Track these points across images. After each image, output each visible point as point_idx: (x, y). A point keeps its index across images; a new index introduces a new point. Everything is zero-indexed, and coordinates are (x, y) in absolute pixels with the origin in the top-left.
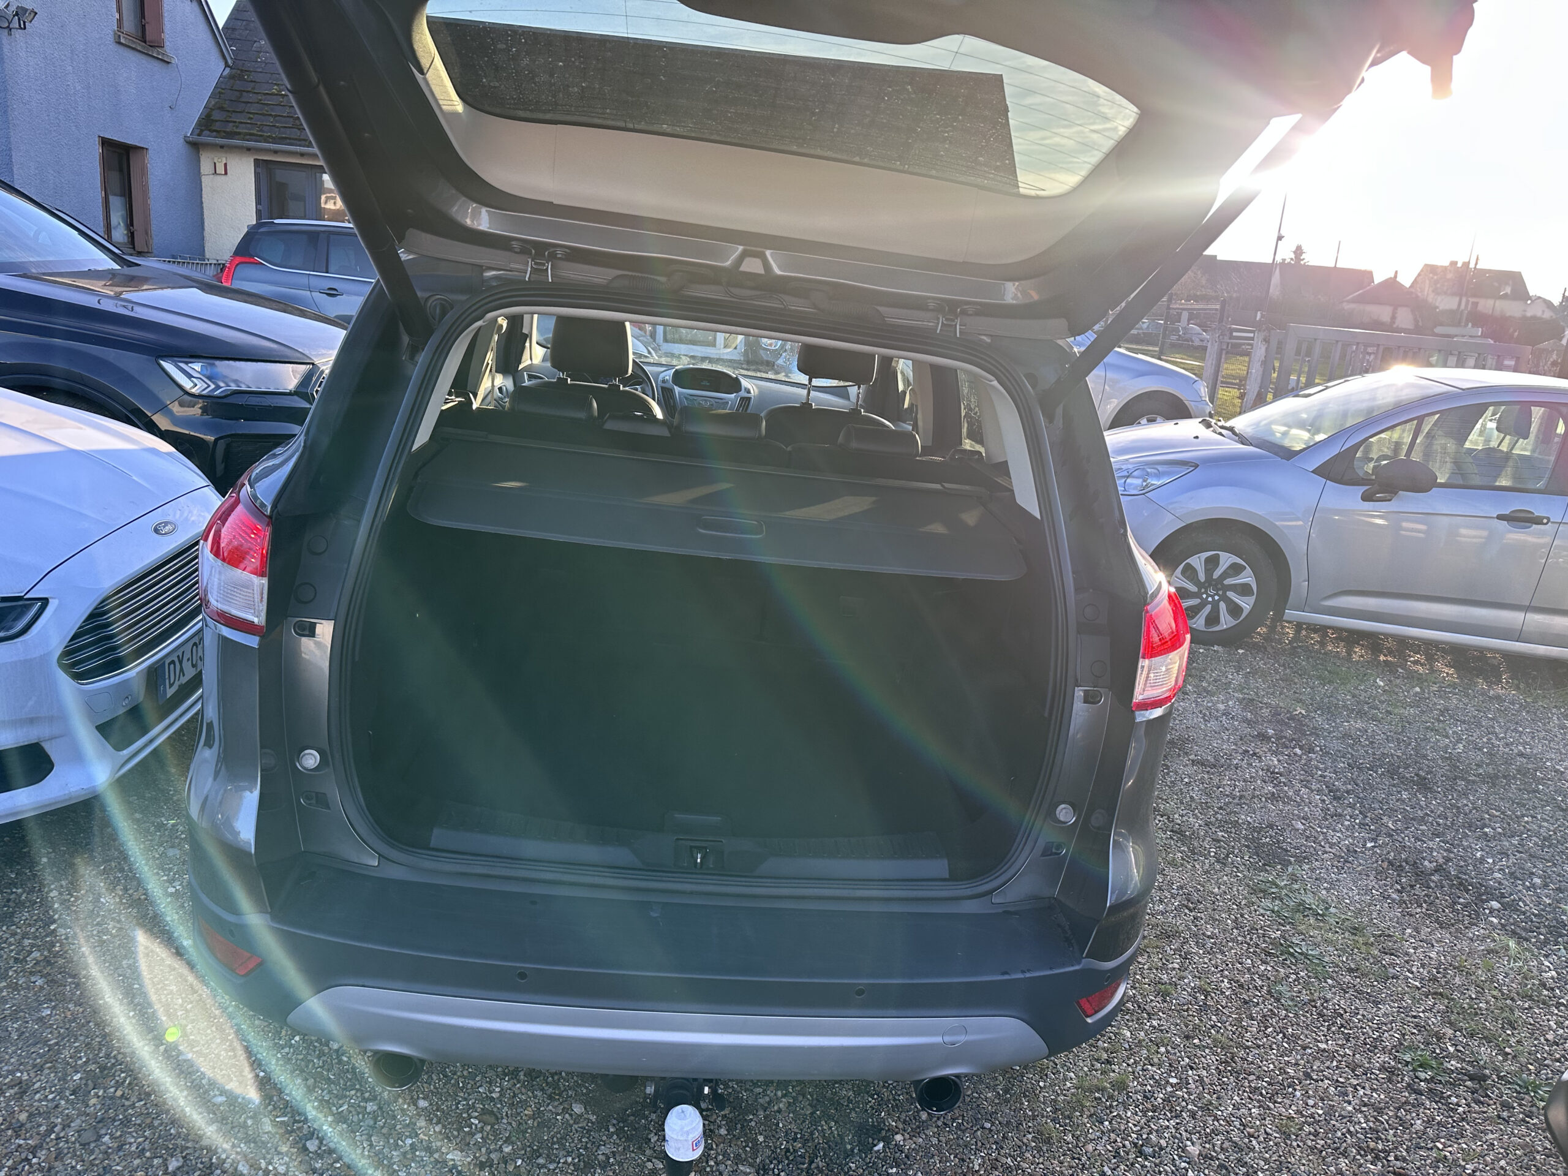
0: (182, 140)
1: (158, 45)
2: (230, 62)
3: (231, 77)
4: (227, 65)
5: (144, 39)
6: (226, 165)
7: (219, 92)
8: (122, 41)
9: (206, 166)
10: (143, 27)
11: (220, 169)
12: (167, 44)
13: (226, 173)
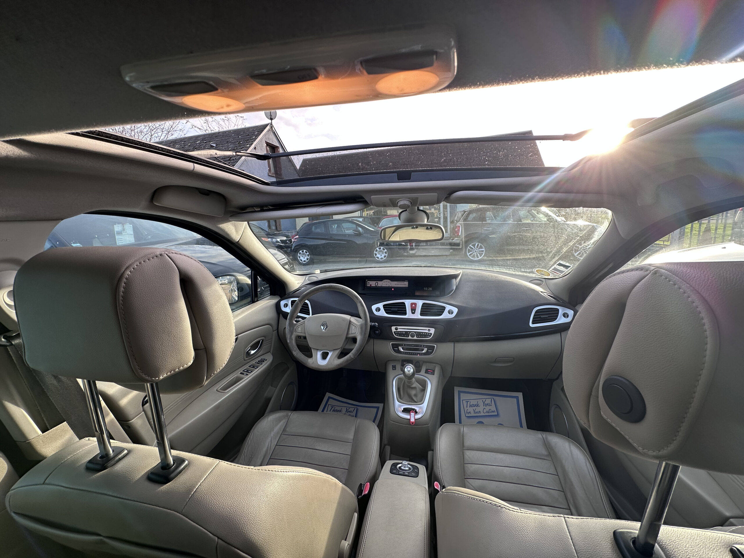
1: (281, 174)
5: (277, 174)
8: (270, 175)
10: (277, 171)
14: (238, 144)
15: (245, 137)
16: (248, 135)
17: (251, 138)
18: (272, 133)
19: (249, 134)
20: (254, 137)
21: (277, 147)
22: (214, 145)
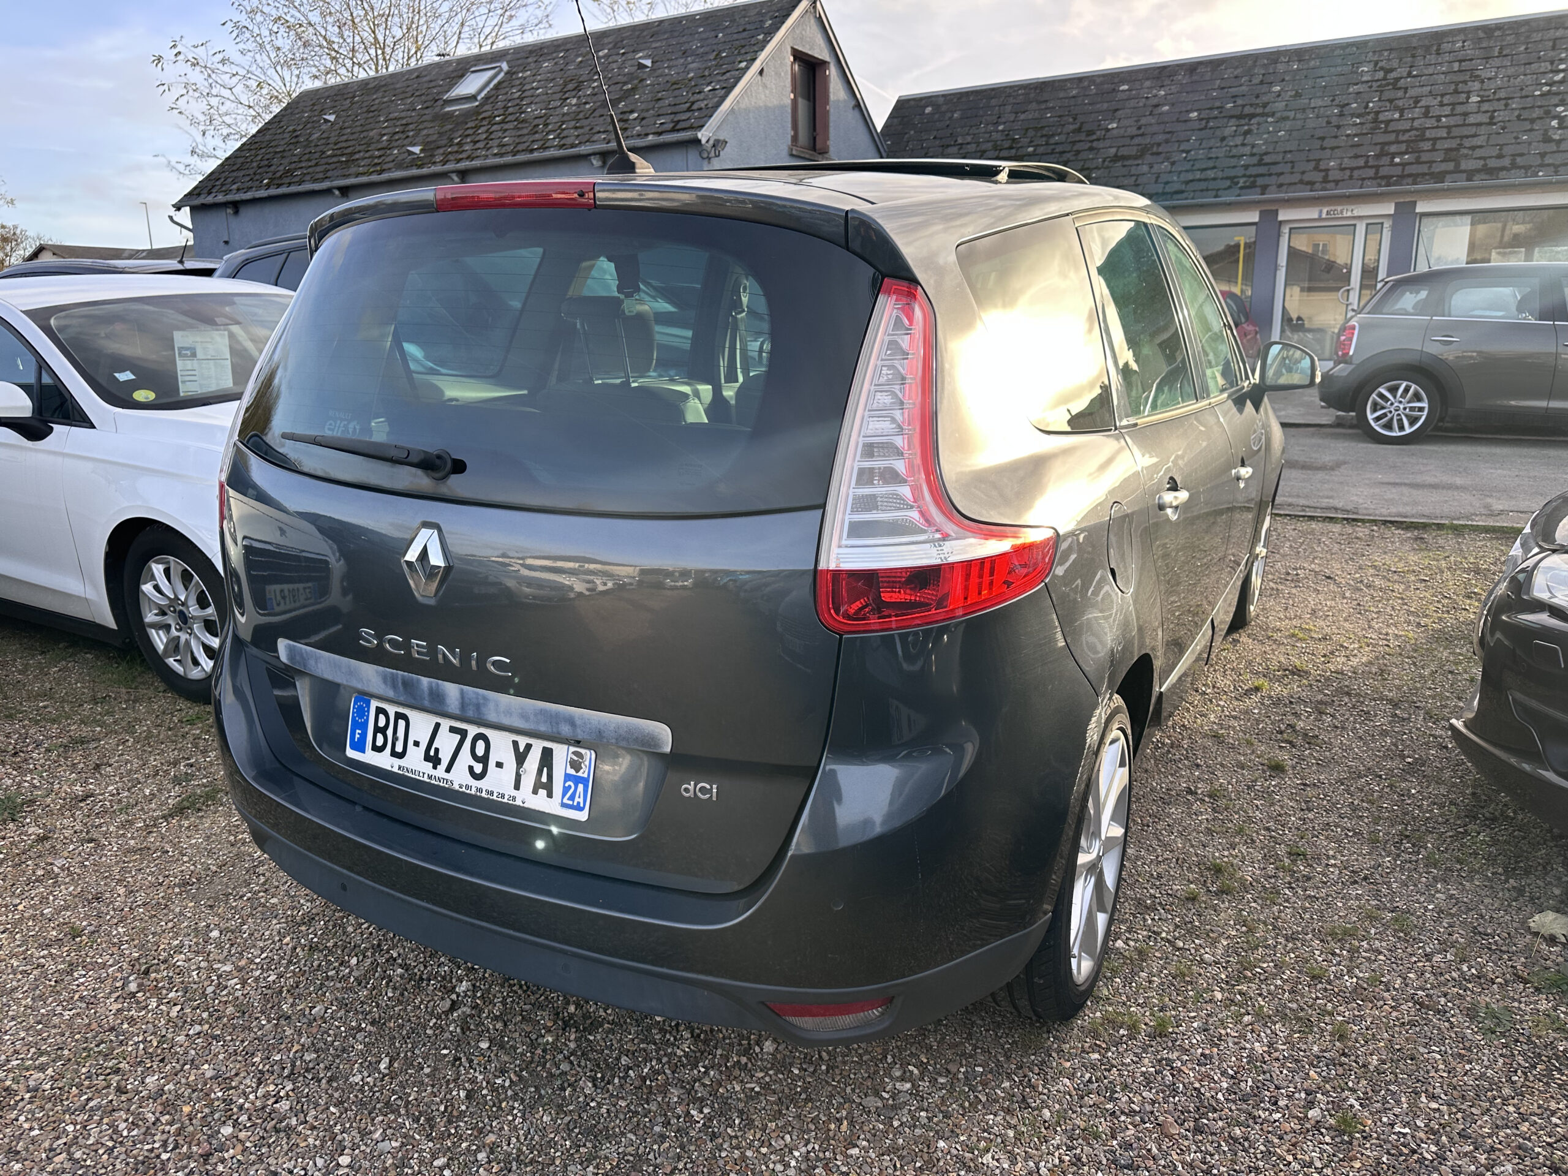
1: (826, 151)
5: (814, 149)
8: (794, 152)
10: (815, 139)
12: (832, 149)
14: (715, 59)
15: (735, 36)
16: (744, 30)
17: (753, 41)
18: (813, 21)
19: (748, 27)
20: (761, 37)
21: (823, 64)
22: (648, 63)
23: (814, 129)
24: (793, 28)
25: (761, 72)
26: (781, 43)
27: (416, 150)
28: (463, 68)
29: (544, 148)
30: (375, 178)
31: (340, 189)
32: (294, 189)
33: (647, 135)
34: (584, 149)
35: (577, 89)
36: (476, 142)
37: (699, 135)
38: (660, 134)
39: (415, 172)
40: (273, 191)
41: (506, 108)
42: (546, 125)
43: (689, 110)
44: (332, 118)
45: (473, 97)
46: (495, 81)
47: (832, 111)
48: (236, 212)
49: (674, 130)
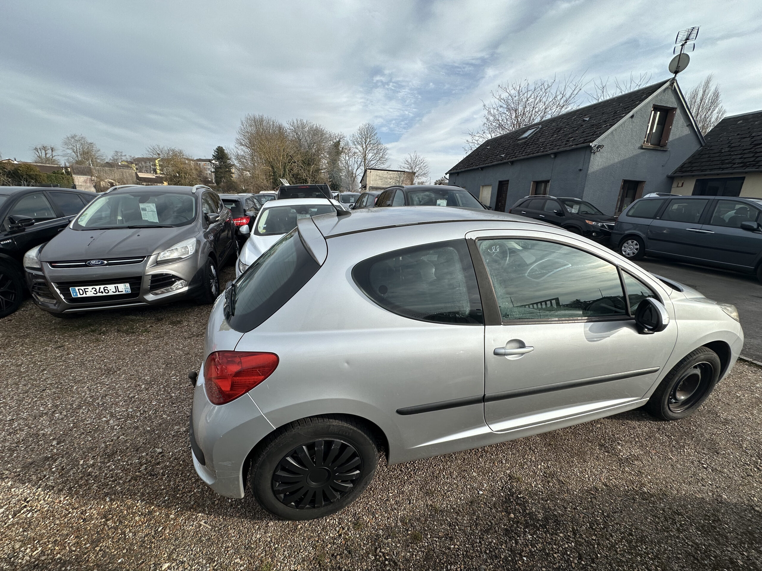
0: (665, 176)
1: (665, 145)
2: (703, 144)
3: (702, 150)
4: (702, 146)
5: (658, 144)
6: (683, 183)
7: (693, 156)
8: (644, 147)
9: (675, 185)
10: (660, 140)
11: (680, 185)
12: (668, 144)
13: (682, 186)
14: (614, 114)
15: (626, 104)
17: (633, 104)
18: (670, 91)
19: (634, 99)
20: (637, 102)
21: (674, 109)
22: (587, 119)
23: (661, 137)
24: (657, 96)
25: (632, 117)
26: (649, 102)
27: (503, 156)
28: (528, 128)
29: (537, 152)
30: (490, 164)
31: (481, 168)
32: (471, 168)
33: (573, 145)
34: (549, 152)
35: (559, 131)
36: (519, 152)
37: (591, 144)
38: (577, 145)
39: (500, 162)
40: (466, 169)
41: (534, 140)
42: (543, 144)
43: (593, 135)
44: (489, 147)
45: (526, 137)
46: (536, 132)
47: (673, 128)
48: (458, 175)
49: (583, 143)
